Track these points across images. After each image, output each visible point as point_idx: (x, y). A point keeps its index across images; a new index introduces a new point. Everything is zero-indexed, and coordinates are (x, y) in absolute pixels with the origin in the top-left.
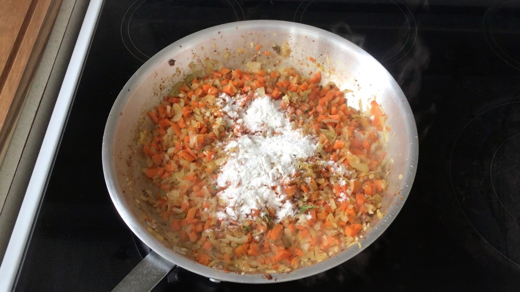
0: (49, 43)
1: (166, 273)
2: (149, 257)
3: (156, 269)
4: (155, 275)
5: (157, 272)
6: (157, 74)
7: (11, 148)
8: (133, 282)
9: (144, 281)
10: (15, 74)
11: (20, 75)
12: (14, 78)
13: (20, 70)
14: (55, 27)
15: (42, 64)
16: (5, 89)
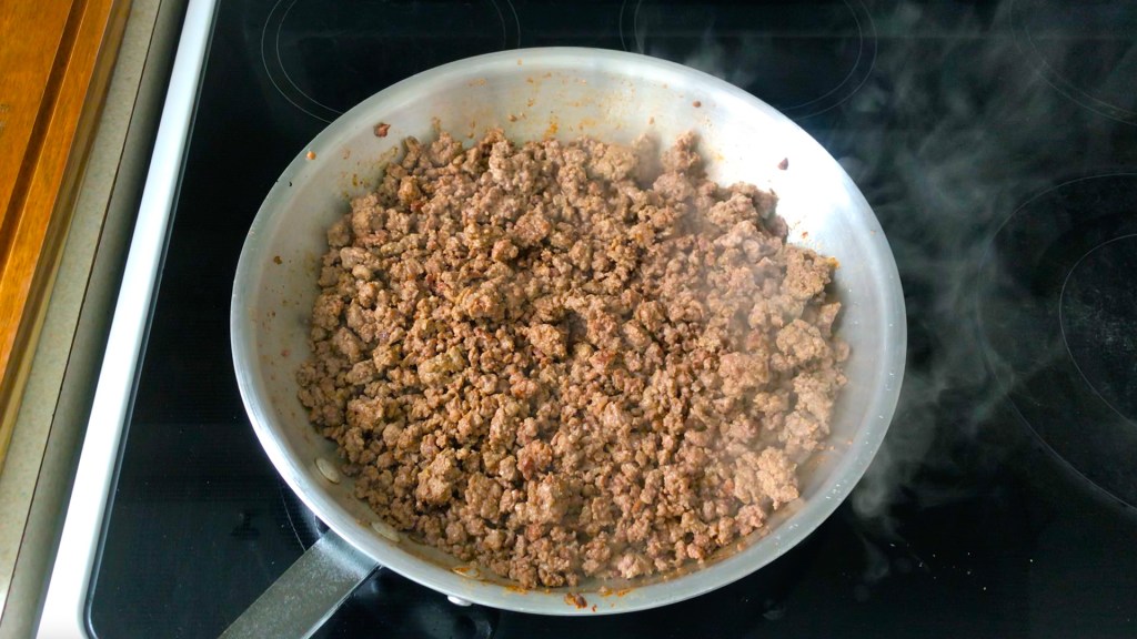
0: (115, 84)
1: (358, 580)
2: (322, 543)
3: (338, 570)
4: (335, 584)
5: (340, 577)
6: (349, 153)
7: (55, 305)
8: (287, 597)
9: (310, 595)
10: (54, 150)
11: (65, 151)
12: (53, 156)
13: (65, 140)
14: (124, 49)
15: (103, 126)
16: (37, 181)
